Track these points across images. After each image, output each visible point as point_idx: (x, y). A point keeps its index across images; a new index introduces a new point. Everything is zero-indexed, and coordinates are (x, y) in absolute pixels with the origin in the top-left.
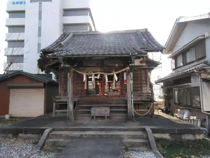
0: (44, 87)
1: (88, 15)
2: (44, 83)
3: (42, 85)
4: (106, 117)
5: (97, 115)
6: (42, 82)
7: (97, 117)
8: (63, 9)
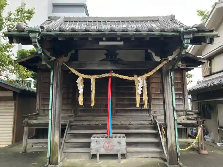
0: (14, 98)
1: (83, 12)
2: (15, 93)
3: (10, 94)
4: (119, 155)
5: (103, 152)
6: (10, 90)
7: (102, 156)
8: (53, 4)
